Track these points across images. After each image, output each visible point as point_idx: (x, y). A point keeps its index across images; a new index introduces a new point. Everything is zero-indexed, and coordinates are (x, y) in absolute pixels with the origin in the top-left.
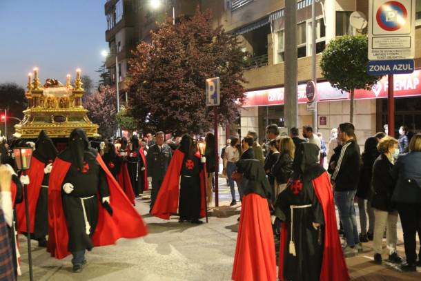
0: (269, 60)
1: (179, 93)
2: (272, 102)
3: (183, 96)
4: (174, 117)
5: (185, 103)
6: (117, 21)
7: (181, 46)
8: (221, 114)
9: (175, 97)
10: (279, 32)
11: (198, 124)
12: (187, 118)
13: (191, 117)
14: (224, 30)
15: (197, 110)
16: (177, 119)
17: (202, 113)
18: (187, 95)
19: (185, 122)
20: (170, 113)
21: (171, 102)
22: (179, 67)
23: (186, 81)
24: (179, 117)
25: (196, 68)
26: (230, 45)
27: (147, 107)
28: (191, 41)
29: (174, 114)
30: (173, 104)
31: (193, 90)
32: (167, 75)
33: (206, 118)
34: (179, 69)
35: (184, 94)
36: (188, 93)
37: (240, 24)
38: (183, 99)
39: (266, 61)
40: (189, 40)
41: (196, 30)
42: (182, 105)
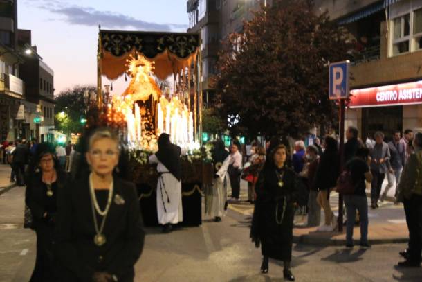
0: (382, 53)
1: (276, 89)
2: (380, 103)
3: (279, 93)
4: (270, 117)
5: (282, 101)
6: (199, 19)
7: (279, 35)
8: (323, 115)
9: (271, 94)
10: (395, 20)
11: (297, 126)
12: (283, 119)
13: (289, 117)
14: (329, 17)
15: (296, 109)
16: (273, 119)
17: (301, 112)
18: (285, 92)
19: (281, 123)
20: (264, 112)
21: (266, 99)
22: (276, 60)
23: (283, 75)
24: (275, 117)
25: (296, 62)
26: (336, 35)
27: (238, 105)
28: (290, 30)
29: (269, 113)
30: (268, 102)
31: (291, 86)
32: (261, 68)
33: (305, 119)
34: (275, 62)
35: (282, 91)
36: (285, 89)
37: (344, 12)
38: (280, 97)
39: (377, 53)
40: (287, 28)
41: (296, 17)
42: (278, 104)
